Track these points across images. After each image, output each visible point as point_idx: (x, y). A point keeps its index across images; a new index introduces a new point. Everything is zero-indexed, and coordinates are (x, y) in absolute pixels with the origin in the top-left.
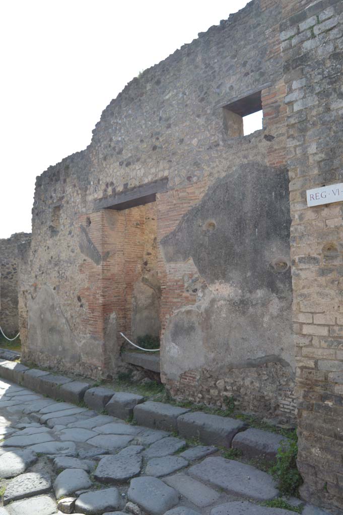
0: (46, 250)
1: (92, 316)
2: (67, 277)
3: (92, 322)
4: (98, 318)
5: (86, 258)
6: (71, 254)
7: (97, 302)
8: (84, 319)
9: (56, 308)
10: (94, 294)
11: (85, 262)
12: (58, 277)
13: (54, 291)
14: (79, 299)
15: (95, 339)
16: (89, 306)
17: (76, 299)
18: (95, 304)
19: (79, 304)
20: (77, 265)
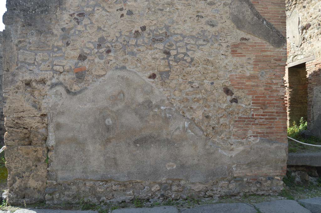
0: (122, 15)
1: (262, 113)
2: (192, 60)
3: (261, 121)
4: (277, 115)
5: (248, 36)
6: (209, 28)
7: (275, 94)
8: (240, 118)
9: (158, 107)
10: (269, 84)
11: (244, 41)
12: (164, 59)
13: (152, 80)
14: (227, 91)
15: (270, 141)
16: (253, 100)
17: (221, 91)
18: (270, 97)
19: (229, 98)
20: (225, 45)
